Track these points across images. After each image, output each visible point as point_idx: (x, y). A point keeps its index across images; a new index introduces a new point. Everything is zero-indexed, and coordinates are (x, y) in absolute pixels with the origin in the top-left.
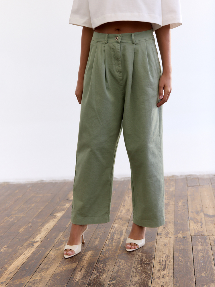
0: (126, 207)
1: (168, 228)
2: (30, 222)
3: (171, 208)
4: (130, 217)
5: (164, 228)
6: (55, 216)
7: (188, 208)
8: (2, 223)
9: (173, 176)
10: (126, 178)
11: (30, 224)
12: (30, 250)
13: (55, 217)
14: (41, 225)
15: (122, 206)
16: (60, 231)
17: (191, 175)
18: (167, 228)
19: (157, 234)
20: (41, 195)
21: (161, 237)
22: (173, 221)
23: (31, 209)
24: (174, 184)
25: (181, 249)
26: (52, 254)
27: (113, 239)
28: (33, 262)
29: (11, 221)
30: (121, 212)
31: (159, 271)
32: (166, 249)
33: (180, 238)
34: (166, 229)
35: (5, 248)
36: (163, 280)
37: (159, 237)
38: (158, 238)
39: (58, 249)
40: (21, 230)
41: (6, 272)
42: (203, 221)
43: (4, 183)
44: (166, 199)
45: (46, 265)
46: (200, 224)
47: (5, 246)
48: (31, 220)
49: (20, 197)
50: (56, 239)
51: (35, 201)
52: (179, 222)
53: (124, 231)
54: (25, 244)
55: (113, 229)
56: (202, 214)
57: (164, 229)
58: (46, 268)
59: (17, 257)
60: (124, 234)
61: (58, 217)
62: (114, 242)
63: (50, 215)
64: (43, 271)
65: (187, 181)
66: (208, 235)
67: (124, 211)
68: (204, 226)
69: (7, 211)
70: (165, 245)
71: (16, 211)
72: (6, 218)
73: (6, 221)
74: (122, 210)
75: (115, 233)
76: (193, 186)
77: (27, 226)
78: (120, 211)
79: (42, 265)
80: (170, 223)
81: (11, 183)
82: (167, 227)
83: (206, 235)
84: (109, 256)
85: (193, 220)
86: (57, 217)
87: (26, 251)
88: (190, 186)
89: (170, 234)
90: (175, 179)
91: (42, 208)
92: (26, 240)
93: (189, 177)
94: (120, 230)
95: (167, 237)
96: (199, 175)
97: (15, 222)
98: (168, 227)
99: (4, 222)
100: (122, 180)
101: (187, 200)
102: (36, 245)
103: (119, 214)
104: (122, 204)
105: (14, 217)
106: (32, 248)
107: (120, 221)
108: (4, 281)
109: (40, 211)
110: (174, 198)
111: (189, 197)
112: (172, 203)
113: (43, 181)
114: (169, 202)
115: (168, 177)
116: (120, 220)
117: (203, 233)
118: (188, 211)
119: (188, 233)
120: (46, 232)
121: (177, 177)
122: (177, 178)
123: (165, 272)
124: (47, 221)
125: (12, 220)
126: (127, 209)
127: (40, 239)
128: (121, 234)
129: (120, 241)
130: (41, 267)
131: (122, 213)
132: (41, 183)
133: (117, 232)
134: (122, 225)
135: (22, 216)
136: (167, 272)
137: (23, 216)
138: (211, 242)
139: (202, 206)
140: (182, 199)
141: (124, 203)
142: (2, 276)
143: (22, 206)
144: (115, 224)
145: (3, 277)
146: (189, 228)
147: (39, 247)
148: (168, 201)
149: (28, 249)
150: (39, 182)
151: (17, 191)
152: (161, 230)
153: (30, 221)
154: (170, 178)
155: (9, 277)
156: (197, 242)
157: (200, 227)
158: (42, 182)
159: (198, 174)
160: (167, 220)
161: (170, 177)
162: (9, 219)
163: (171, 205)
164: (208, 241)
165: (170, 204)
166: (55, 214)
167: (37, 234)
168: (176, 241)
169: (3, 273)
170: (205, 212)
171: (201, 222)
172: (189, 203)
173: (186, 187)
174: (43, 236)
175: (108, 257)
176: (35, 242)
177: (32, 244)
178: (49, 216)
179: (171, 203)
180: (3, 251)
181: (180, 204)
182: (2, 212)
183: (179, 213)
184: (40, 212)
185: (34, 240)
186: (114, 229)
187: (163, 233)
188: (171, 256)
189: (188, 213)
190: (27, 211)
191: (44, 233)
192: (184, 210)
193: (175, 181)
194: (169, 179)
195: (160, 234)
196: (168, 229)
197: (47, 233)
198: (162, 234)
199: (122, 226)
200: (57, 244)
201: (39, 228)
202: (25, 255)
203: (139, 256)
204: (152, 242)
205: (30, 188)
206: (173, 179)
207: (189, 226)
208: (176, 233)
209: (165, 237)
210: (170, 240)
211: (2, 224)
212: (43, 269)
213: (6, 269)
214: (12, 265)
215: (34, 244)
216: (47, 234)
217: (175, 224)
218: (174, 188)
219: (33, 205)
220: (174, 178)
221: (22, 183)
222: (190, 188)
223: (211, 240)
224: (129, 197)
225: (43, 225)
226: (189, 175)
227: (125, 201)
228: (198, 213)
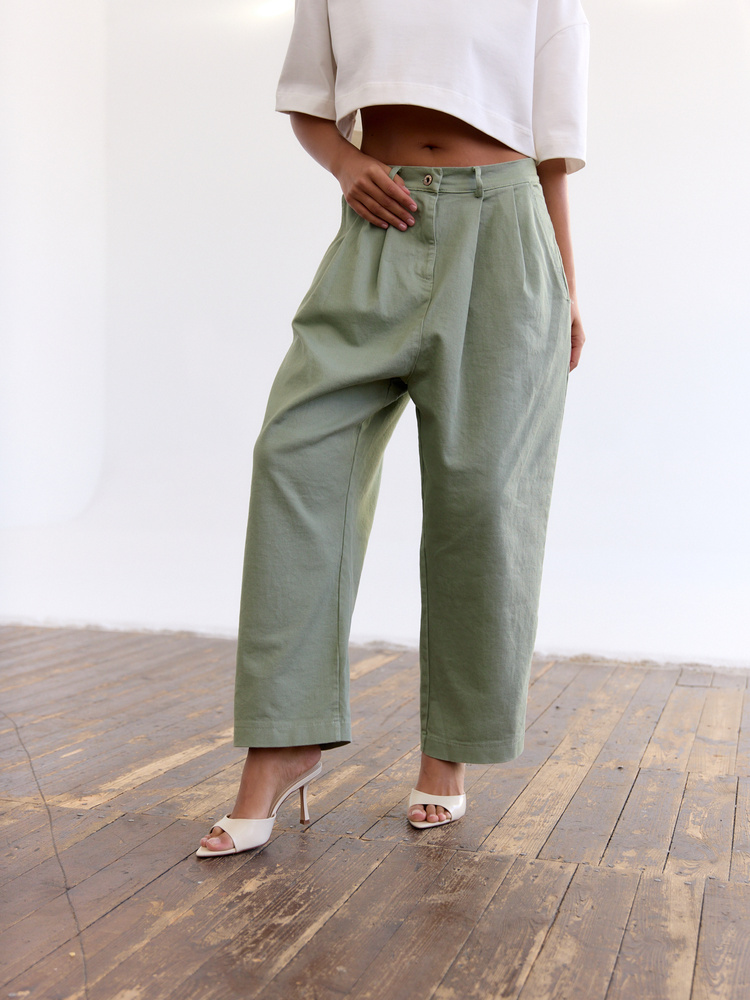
2: (219, 705)
3: (611, 718)
5: (573, 749)
7: (657, 722)
9: (644, 663)
11: (220, 708)
12: (202, 747)
17: (697, 665)
19: (548, 757)
21: (556, 763)
22: (605, 739)
28: (200, 767)
29: (172, 698)
31: (521, 815)
32: (560, 783)
33: (608, 768)
34: (578, 751)
36: (523, 830)
37: (551, 762)
38: (547, 764)
41: (128, 775)
42: (687, 748)
44: (606, 701)
46: (675, 752)
52: (618, 743)
54: (194, 738)
56: (691, 736)
57: (571, 751)
59: (164, 756)
65: (681, 675)
66: (687, 771)
68: (684, 756)
70: (561, 776)
76: (692, 686)
79: (222, 774)
80: (593, 742)
82: (582, 748)
83: (682, 770)
85: (659, 743)
87: (191, 749)
88: (683, 686)
89: (585, 759)
90: (648, 670)
92: (200, 732)
93: (691, 669)
95: (572, 764)
96: (720, 668)
97: (183, 700)
98: (585, 749)
101: (664, 709)
102: (221, 742)
106: (207, 745)
108: (117, 788)
110: (627, 702)
111: (671, 704)
114: (610, 708)
115: (629, 664)
117: (675, 767)
118: (655, 728)
119: (634, 762)
121: (657, 665)
122: (655, 667)
123: (537, 819)
125: (177, 696)
130: (217, 776)
136: (542, 819)
138: (690, 783)
139: (700, 722)
140: (650, 706)
142: (115, 780)
145: (116, 782)
146: (641, 755)
148: (609, 704)
149: (197, 747)
152: (564, 752)
155: (132, 784)
156: (650, 781)
157: (672, 756)
159: (716, 664)
160: (588, 737)
161: (636, 664)
163: (613, 713)
164: (681, 779)
165: (611, 711)
168: (595, 772)
169: (118, 776)
170: (700, 733)
171: (681, 750)
172: (667, 713)
173: (673, 685)
176: (220, 738)
177: (211, 740)
179: (614, 710)
181: (639, 714)
183: (628, 728)
185: (218, 734)
187: (567, 757)
188: (567, 795)
189: (654, 731)
192: (644, 725)
193: (647, 673)
194: (633, 669)
195: (557, 758)
196: (584, 752)
198: (563, 758)
202: (185, 755)
204: (529, 768)
206: (642, 670)
207: (642, 752)
208: (601, 759)
209: (567, 764)
210: (578, 770)
212: (221, 780)
213: (129, 771)
214: (146, 767)
215: (217, 740)
217: (606, 746)
218: (637, 684)
220: (647, 667)
223: (692, 780)
226: (691, 665)
228: (680, 733)
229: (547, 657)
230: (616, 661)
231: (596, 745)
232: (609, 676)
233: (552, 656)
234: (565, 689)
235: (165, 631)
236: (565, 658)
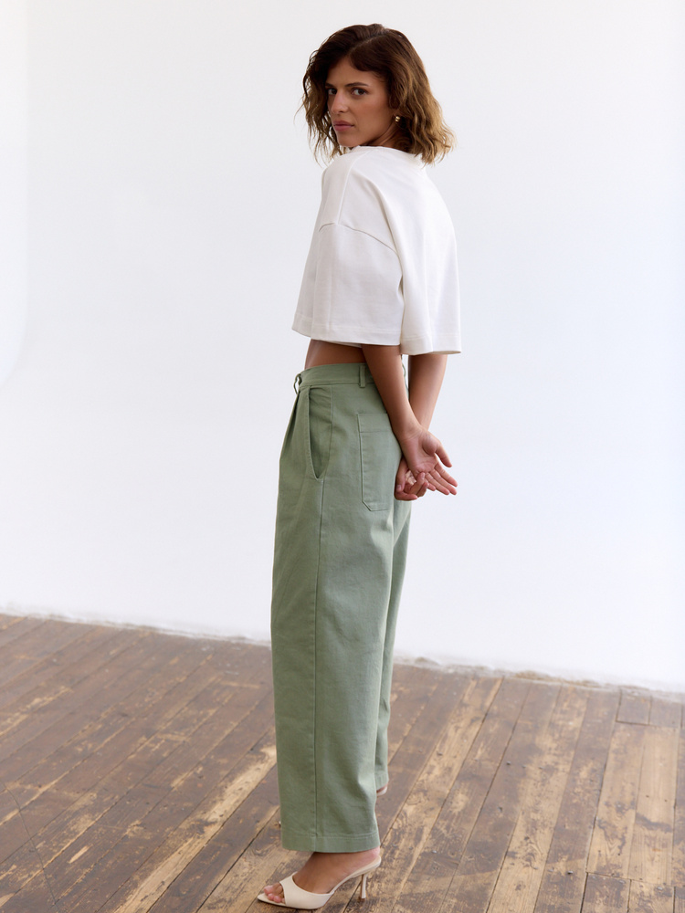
0: (446, 760)
1: (536, 841)
2: (199, 763)
3: (558, 783)
4: (448, 792)
5: (526, 839)
6: (264, 754)
7: (600, 791)
8: (132, 754)
9: (586, 683)
10: (461, 666)
11: (201, 769)
12: (194, 842)
13: (262, 758)
14: (227, 776)
15: (435, 755)
16: (270, 802)
17: (635, 688)
18: (533, 841)
19: (504, 854)
20: (234, 684)
21: (513, 864)
22: (554, 821)
23: (205, 723)
24: (584, 710)
25: (554, 906)
26: (245, 863)
27: (397, 848)
28: (198, 877)
29: (153, 750)
30: (429, 773)
32: (518, 898)
33: (559, 873)
34: (531, 843)
35: (135, 828)
37: (508, 862)
38: (505, 866)
39: (259, 852)
40: (178, 782)
41: (136, 892)
42: (629, 837)
43: (144, 627)
44: (553, 751)
45: (228, 893)
46: (618, 843)
47: (137, 822)
48: (204, 757)
49: (182, 680)
50: (258, 824)
51: (218, 700)
52: (567, 827)
53: (427, 830)
54: (184, 826)
55: (402, 819)
56: (631, 814)
57: (525, 843)
58: (228, 899)
59: (163, 857)
60: (425, 837)
61: (270, 761)
62: (396, 856)
63: (252, 749)
64: (220, 905)
65: (620, 704)
66: (630, 878)
67: (437, 772)
68: (626, 850)
69: (146, 719)
70: (518, 888)
71: (169, 724)
72: (144, 738)
73: (142, 747)
74: (433, 767)
75: (403, 832)
76: (631, 724)
77: (191, 773)
78: (427, 768)
79: (219, 889)
80: (544, 826)
81: (161, 632)
82: (535, 837)
83: (625, 877)
84: (378, 894)
85: (603, 828)
86: (269, 758)
87: (185, 845)
88: (622, 722)
89: (538, 857)
90: (591, 692)
91: (235, 725)
92: (188, 813)
93: (629, 691)
94: (416, 825)
95: (527, 866)
96: (657, 691)
97: (165, 755)
98: (537, 838)
99: (136, 750)
100: (451, 671)
101: (605, 766)
102: (211, 831)
103: (424, 776)
104: (437, 749)
105: (163, 741)
106: (199, 838)
107: (423, 800)
109: (227, 732)
110: (572, 753)
111: (612, 756)
112: (564, 767)
113: (243, 638)
114: (557, 764)
115: (571, 683)
116: (421, 794)
117: (619, 871)
118: (599, 800)
119: (581, 863)
120: (238, 798)
121: (597, 686)
122: (595, 689)
124: (241, 769)
125: (157, 747)
126: (446, 765)
127: (221, 816)
128: (418, 839)
129: (412, 856)
130: (216, 894)
131: (432, 777)
132: (238, 645)
133: (407, 830)
134: (425, 812)
135: (182, 739)
137: (184, 742)
138: (632, 898)
139: (639, 789)
140: (593, 759)
141: (441, 747)
142: (125, 901)
143: (183, 709)
144: (409, 804)
145: (127, 904)
146: (587, 849)
147: (217, 839)
148: (556, 758)
149: (190, 840)
150: (234, 642)
151: (175, 661)
152: (518, 844)
153: (201, 759)
154: (578, 687)
155: (142, 909)
156: (598, 893)
157: (616, 850)
158: (241, 641)
159: (653, 688)
160: (539, 817)
161: (578, 683)
162: (151, 745)
163: (560, 774)
164: (625, 894)
165: (557, 769)
166: (263, 750)
167: (215, 802)
168: (548, 880)
169: (127, 895)
170: (639, 810)
171: (623, 840)
172: (608, 774)
173: (613, 722)
174: (228, 809)
175: (375, 895)
176: (208, 824)
177: (200, 827)
178: (248, 752)
179: (561, 767)
180: (131, 835)
181: (584, 774)
182: (134, 719)
183: (575, 801)
184: (228, 735)
185: (205, 817)
186: (404, 819)
187: (521, 853)
189: (597, 805)
190: (197, 727)
191: (232, 803)
192: (588, 795)
193: (588, 699)
194: (575, 691)
195: (513, 855)
196: (537, 845)
197: (238, 801)
198: (518, 856)
199: (424, 815)
200: (260, 837)
201: (222, 783)
202: (180, 856)
203: (450, 906)
204: (488, 874)
205: (209, 657)
206: (583, 692)
207: (588, 844)
208: (553, 857)
209: (522, 866)
210: (533, 876)
211: (133, 756)
212: (220, 901)
213: (136, 885)
214: (150, 878)
215: (206, 829)
216: (238, 804)
217: (558, 832)
218: (581, 719)
219: (212, 712)
220: (589, 689)
221: (190, 636)
222: (622, 727)
223: (633, 893)
224: (457, 728)
225: (231, 777)
226: (630, 687)
227: (444, 741)
228: (621, 810)
229: (495, 672)
230: (559, 680)
231: (547, 831)
232: (553, 706)
233: (500, 671)
234: (514, 729)
235: (128, 625)
236: (511, 673)
